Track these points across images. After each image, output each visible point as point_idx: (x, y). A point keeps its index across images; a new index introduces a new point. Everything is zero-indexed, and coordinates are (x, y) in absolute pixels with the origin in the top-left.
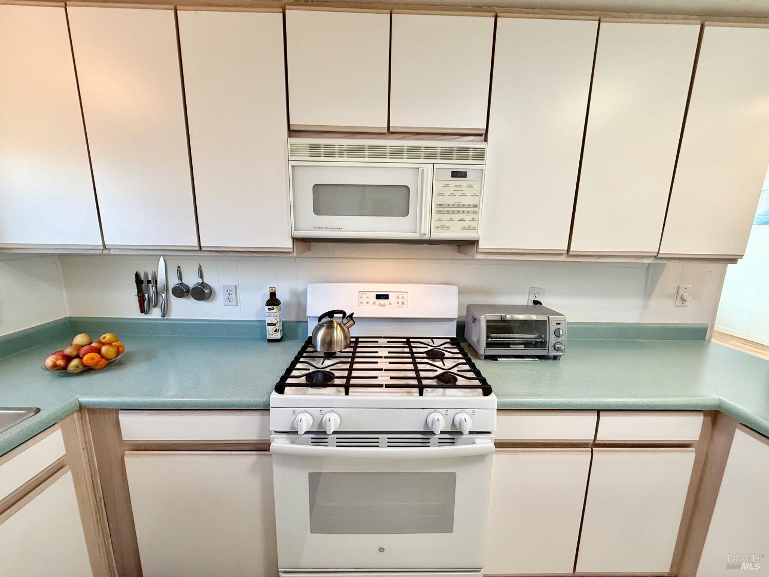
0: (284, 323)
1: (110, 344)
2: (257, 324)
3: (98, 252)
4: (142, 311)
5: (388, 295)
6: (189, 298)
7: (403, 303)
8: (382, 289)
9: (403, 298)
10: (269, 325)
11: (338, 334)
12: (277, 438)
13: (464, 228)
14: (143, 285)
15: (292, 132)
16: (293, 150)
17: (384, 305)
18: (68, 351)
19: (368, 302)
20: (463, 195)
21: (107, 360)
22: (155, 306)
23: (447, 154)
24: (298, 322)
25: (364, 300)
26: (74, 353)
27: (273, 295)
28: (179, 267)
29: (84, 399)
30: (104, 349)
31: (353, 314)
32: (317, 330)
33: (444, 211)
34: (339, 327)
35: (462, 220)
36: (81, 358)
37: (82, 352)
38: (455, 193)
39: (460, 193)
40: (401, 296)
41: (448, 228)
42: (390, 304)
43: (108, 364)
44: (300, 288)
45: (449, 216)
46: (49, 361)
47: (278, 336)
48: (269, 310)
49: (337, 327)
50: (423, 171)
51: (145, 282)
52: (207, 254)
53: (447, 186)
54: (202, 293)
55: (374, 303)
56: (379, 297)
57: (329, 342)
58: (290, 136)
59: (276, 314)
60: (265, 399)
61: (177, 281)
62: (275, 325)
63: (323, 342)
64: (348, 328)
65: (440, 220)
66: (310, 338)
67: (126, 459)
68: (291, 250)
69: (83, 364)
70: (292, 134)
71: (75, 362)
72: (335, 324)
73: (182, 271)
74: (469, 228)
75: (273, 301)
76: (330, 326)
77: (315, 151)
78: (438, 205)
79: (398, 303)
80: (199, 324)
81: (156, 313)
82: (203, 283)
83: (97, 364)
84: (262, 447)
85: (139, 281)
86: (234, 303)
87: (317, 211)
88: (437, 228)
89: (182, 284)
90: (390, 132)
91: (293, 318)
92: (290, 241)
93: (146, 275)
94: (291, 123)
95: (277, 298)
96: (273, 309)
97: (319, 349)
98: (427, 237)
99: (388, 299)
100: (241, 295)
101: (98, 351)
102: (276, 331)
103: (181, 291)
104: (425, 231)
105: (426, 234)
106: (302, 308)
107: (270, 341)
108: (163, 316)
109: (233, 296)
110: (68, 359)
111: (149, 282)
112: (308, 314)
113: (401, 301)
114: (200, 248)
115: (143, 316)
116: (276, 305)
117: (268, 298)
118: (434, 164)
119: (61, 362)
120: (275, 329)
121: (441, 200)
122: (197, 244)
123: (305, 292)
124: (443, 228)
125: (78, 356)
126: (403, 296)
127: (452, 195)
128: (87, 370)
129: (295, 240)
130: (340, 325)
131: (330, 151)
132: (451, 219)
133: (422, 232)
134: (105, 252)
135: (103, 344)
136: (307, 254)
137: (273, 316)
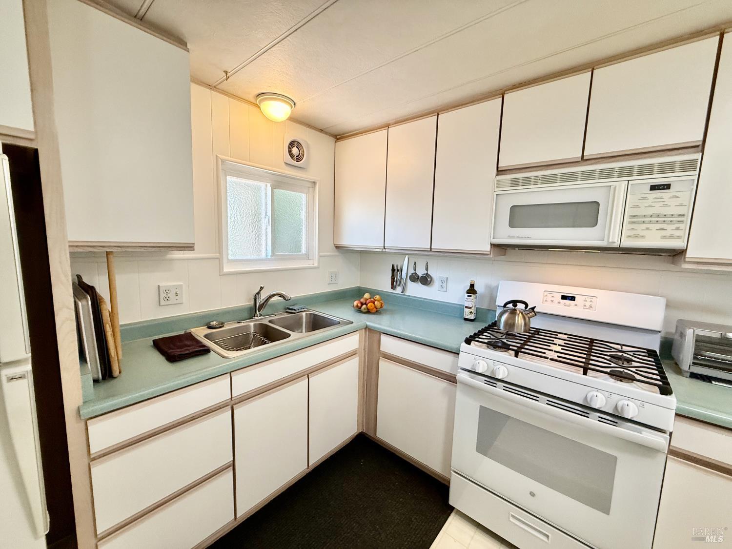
0: (477, 309)
1: (378, 301)
2: (458, 306)
3: (380, 250)
4: (392, 288)
5: (574, 297)
6: (417, 283)
7: (591, 307)
8: (569, 291)
9: (591, 301)
10: (466, 307)
11: (519, 320)
12: (462, 373)
13: (664, 237)
14: (395, 272)
15: (499, 172)
16: (499, 184)
17: (569, 306)
18: (362, 300)
19: (552, 301)
20: (666, 206)
21: (376, 309)
22: (399, 285)
23: (646, 170)
24: (488, 310)
25: (549, 298)
26: (364, 302)
27: (472, 286)
28: (415, 263)
29: (368, 323)
30: (376, 302)
31: (535, 307)
32: (502, 314)
33: (639, 221)
34: (520, 315)
35: (662, 229)
36: (367, 305)
37: (368, 302)
38: (653, 204)
39: (661, 204)
40: (589, 300)
41: (643, 237)
42: (576, 305)
43: (377, 311)
44: (493, 284)
45: (644, 226)
46: (356, 303)
47: (472, 317)
48: (468, 296)
49: (519, 314)
50: (615, 188)
51: (396, 270)
52: (434, 253)
53: (644, 198)
54: (425, 280)
55: (559, 303)
56: (564, 297)
57: (510, 325)
58: (497, 175)
59: (472, 300)
60: (457, 347)
61: (413, 272)
62: (471, 308)
63: (506, 323)
64: (529, 318)
65: (633, 229)
66: (496, 321)
67: (380, 361)
68: (489, 253)
69: (367, 308)
70: (501, 173)
71: (364, 306)
72: (518, 311)
73: (416, 265)
74: (671, 237)
75: (472, 290)
76: (513, 312)
77: (515, 183)
78: (631, 216)
79: (585, 306)
80: (421, 301)
81: (399, 290)
82: (427, 274)
83: (372, 310)
84: (451, 379)
85: (393, 270)
86: (445, 289)
87: (512, 224)
88: (629, 237)
89: (415, 273)
90: (583, 159)
91: (485, 306)
92: (489, 246)
93: (397, 266)
94: (499, 166)
95: (475, 289)
96: (471, 296)
97: (502, 328)
98: (616, 245)
99: (574, 300)
100: (450, 284)
101: (374, 303)
102: (471, 313)
103: (414, 278)
104: (614, 240)
105: (614, 242)
106: (493, 299)
107: (466, 319)
108: (402, 292)
109: (444, 285)
110: (362, 304)
111: (398, 270)
112: (497, 304)
113: (588, 304)
114: (431, 249)
115: (392, 291)
116: (473, 294)
117: (469, 288)
118: (628, 181)
119: (359, 305)
120: (470, 312)
121: (636, 212)
122: (429, 247)
123: (497, 287)
124: (636, 237)
125: (365, 304)
126: (591, 299)
127: (650, 206)
128: (368, 312)
129: (493, 246)
130: (522, 313)
131: (527, 181)
132: (648, 229)
133: (610, 241)
134: (384, 250)
135: (375, 300)
136: (503, 258)
137: (470, 301)
